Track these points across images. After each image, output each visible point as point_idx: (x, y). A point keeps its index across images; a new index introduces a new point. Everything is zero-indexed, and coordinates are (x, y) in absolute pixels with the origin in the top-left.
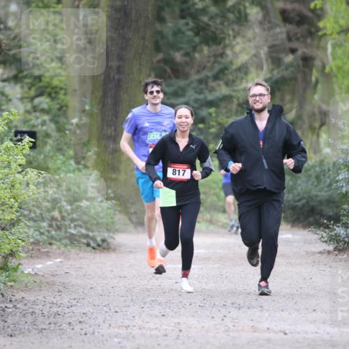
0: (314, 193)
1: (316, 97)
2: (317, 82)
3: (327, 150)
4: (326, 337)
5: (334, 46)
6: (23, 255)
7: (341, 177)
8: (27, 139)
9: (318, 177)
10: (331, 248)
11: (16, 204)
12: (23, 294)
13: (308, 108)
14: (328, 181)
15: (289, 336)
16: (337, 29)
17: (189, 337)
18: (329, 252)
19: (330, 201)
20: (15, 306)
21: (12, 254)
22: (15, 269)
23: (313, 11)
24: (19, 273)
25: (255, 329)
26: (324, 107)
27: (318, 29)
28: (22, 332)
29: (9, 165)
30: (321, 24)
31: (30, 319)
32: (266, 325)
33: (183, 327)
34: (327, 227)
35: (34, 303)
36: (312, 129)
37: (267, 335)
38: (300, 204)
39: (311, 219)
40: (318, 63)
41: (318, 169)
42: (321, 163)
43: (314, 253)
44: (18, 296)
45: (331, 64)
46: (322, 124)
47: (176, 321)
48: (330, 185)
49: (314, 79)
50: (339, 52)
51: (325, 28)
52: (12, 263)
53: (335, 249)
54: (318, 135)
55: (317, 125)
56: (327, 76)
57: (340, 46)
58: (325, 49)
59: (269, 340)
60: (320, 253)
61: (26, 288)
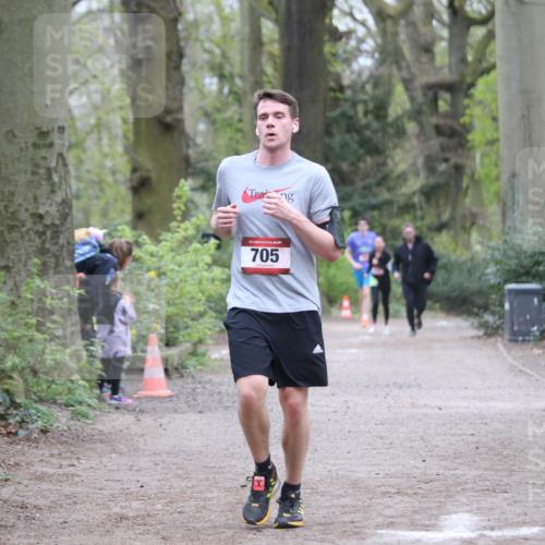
0: (466, 285)
1: (468, 201)
2: (468, 187)
3: (478, 248)
4: (476, 411)
5: (482, 156)
6: (210, 342)
7: (489, 271)
8: (213, 241)
9: (469, 271)
10: (481, 333)
11: (203, 298)
12: (210, 377)
13: (460, 210)
14: (478, 274)
15: (444, 411)
16: (484, 140)
17: (355, 413)
18: (479, 337)
19: (480, 292)
20: (204, 387)
21: (201, 341)
22: (204, 355)
23: (464, 126)
24: (206, 358)
25: (413, 406)
26: (475, 209)
27: (467, 142)
28: (210, 410)
29: (197, 264)
30: (470, 137)
31: (216, 397)
32: (423, 402)
33: (350, 404)
34: (477, 315)
35: (221, 384)
36: (464, 228)
37: (424, 410)
38: (454, 295)
39: (464, 308)
40: (468, 171)
41: (469, 264)
42: (472, 259)
43: (465, 339)
44: (207, 377)
45: (480, 172)
46: (473, 224)
47: (344, 399)
48: (480, 278)
49: (464, 185)
50: (487, 161)
51: (473, 140)
52: (201, 349)
53: (485, 334)
54: (469, 234)
55: (468, 225)
56: (476, 183)
57: (487, 155)
58: (474, 159)
59: (426, 415)
60: (473, 338)
61: (213, 371)
